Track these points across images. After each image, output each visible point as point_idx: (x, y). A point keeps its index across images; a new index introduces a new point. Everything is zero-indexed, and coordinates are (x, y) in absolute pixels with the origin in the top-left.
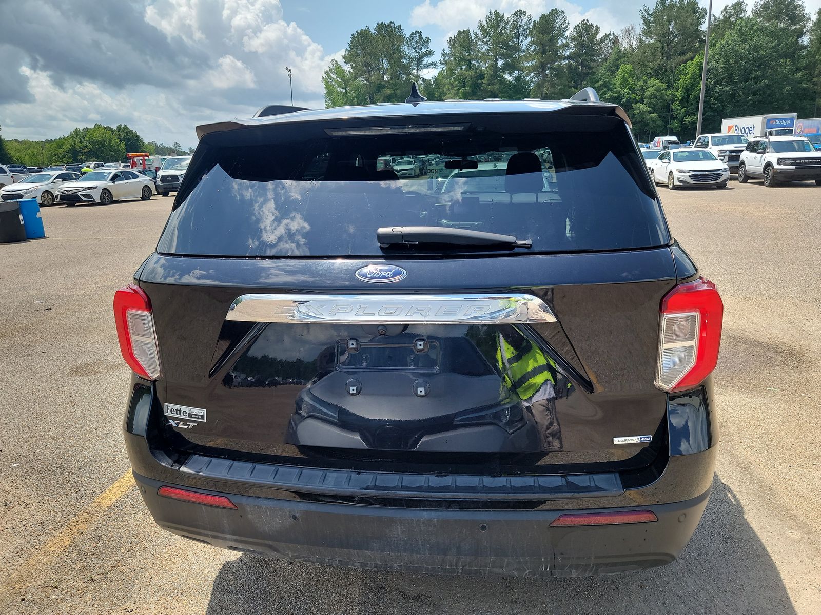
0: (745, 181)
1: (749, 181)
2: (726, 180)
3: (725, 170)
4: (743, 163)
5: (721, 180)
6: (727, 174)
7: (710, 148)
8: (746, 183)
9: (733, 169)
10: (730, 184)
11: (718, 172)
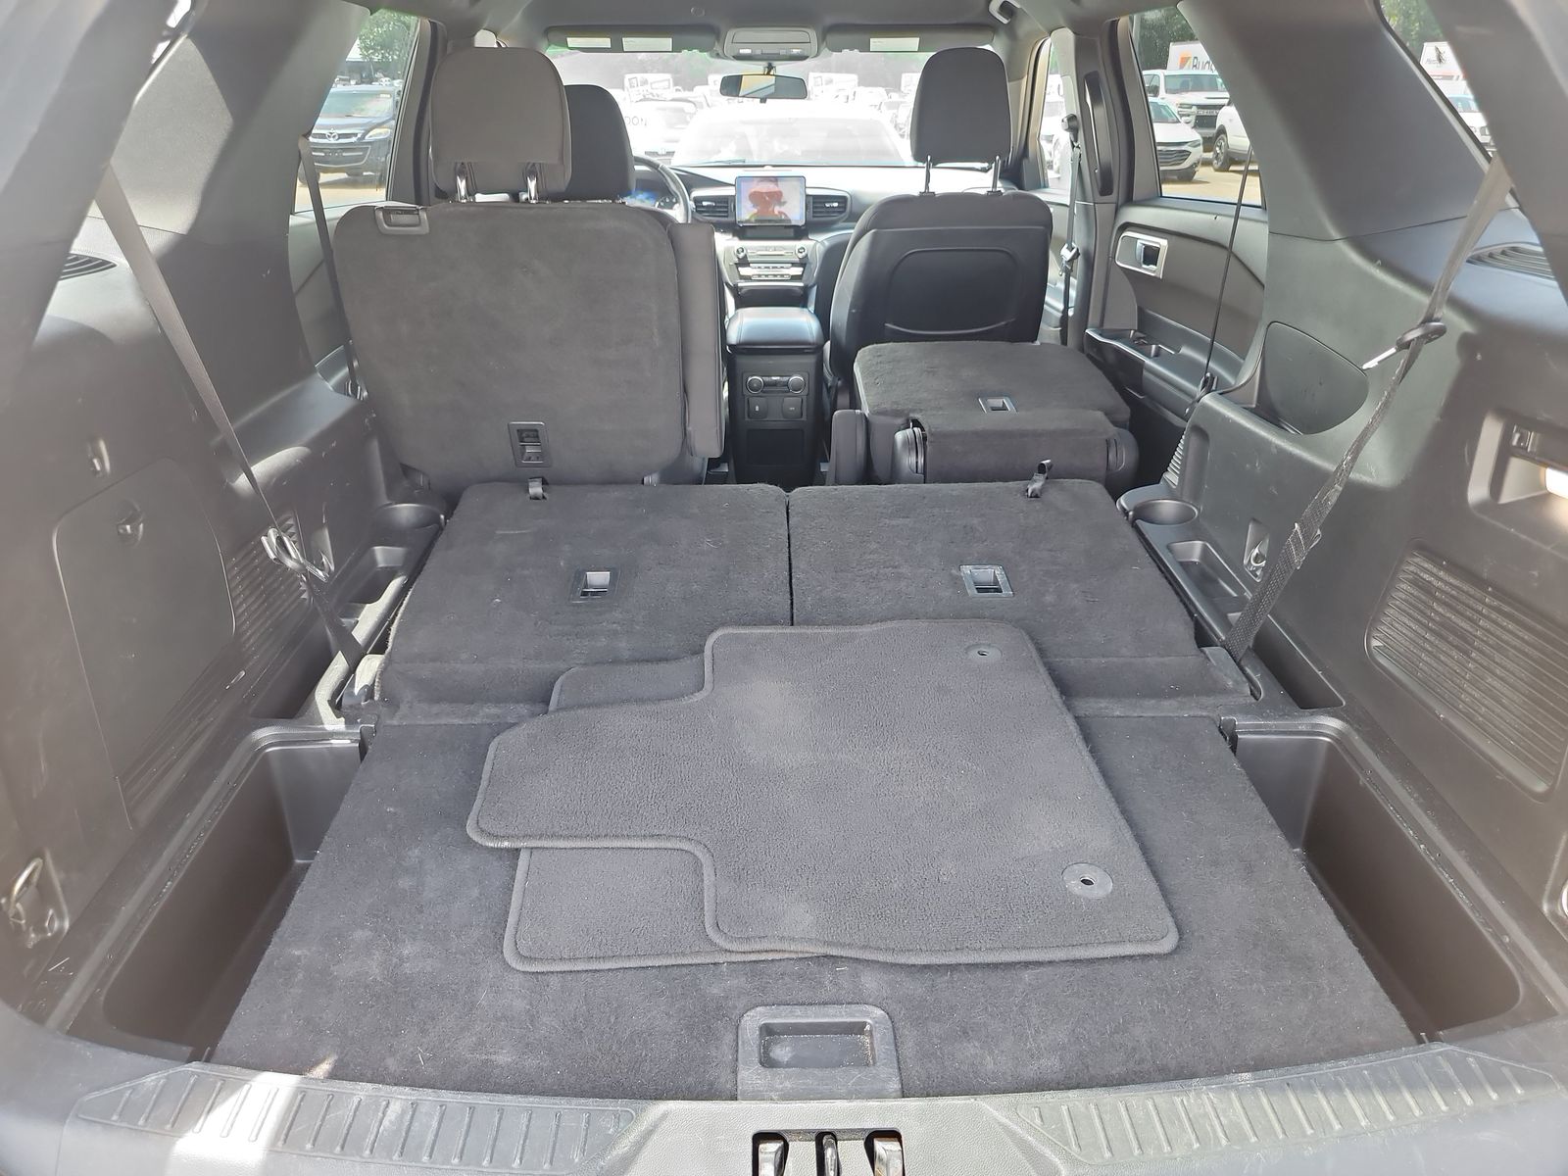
0: (1224, 168)
1: (1232, 168)
2: (1196, 164)
3: (1195, 144)
4: (1222, 131)
5: (1186, 164)
6: (1197, 153)
7: (1163, 99)
8: (1227, 170)
9: (1209, 143)
10: (1202, 172)
11: (1183, 148)
